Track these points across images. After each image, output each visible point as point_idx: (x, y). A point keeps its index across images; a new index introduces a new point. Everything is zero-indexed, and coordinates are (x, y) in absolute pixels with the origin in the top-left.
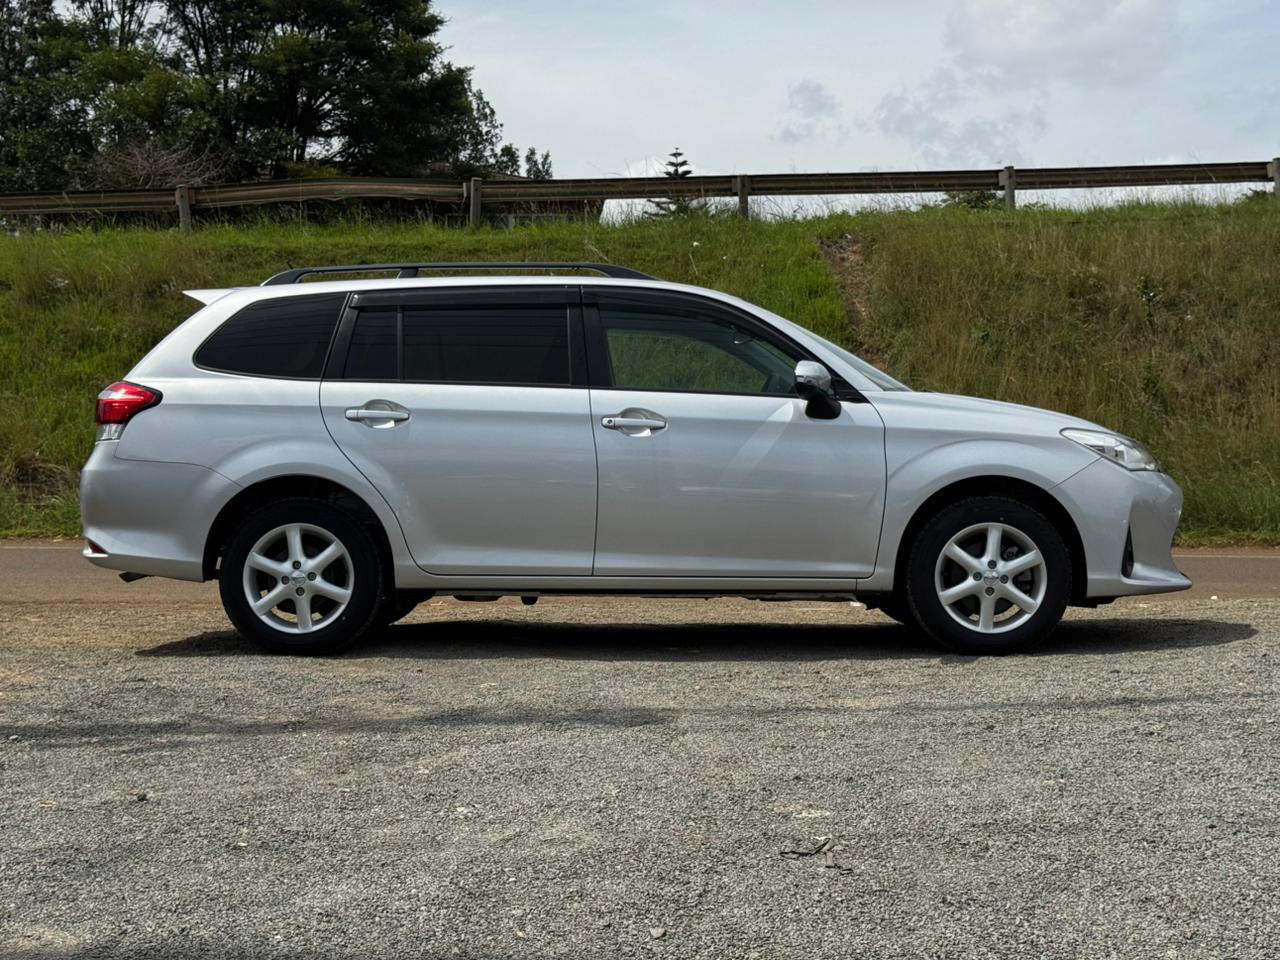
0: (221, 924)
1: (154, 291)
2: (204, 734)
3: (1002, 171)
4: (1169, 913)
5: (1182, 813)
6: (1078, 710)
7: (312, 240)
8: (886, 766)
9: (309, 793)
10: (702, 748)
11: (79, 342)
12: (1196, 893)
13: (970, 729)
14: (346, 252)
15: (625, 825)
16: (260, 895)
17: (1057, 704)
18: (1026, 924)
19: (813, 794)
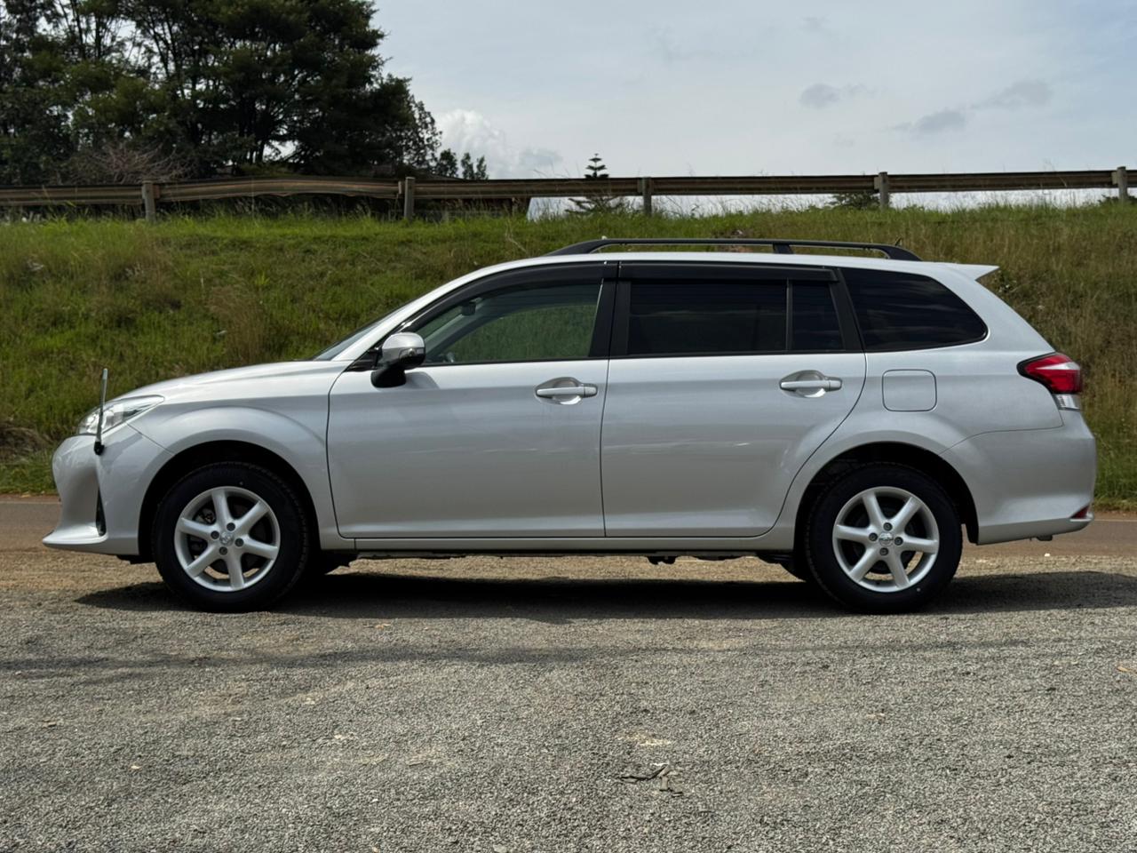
0: (104, 839)
1: (120, 275)
2: (118, 668)
3: (877, 176)
4: (961, 834)
5: (984, 744)
6: (906, 652)
7: (264, 231)
8: (727, 700)
9: (204, 721)
10: (565, 684)
11: (52, 319)
12: (987, 816)
13: (808, 668)
14: (292, 242)
15: (485, 751)
16: (144, 813)
17: (889, 646)
18: (831, 843)
19: (658, 725)
